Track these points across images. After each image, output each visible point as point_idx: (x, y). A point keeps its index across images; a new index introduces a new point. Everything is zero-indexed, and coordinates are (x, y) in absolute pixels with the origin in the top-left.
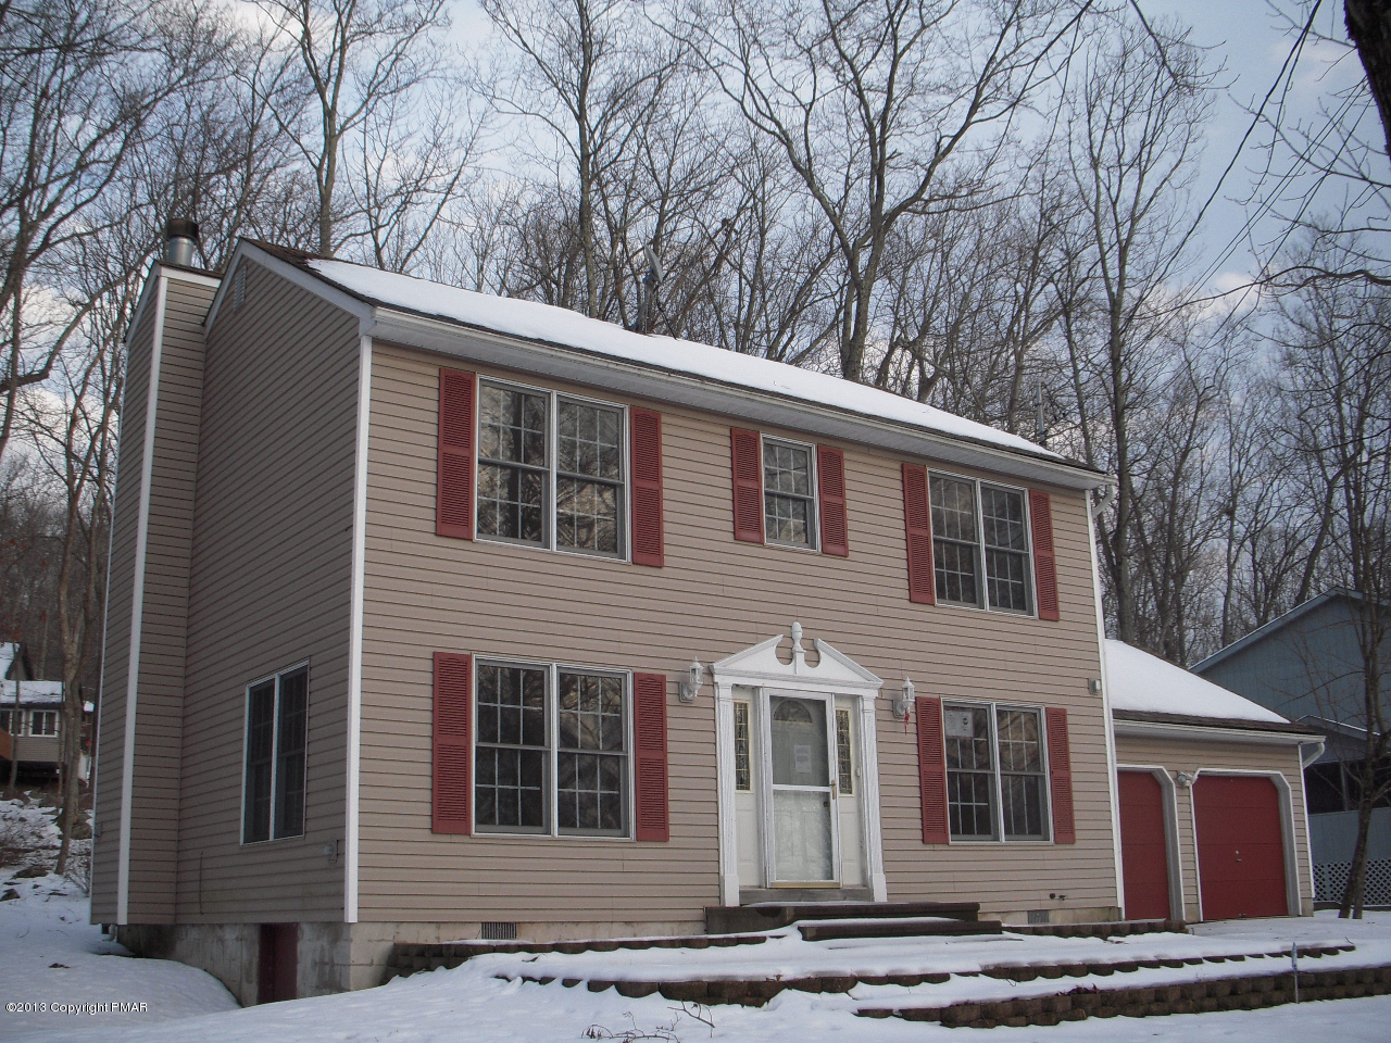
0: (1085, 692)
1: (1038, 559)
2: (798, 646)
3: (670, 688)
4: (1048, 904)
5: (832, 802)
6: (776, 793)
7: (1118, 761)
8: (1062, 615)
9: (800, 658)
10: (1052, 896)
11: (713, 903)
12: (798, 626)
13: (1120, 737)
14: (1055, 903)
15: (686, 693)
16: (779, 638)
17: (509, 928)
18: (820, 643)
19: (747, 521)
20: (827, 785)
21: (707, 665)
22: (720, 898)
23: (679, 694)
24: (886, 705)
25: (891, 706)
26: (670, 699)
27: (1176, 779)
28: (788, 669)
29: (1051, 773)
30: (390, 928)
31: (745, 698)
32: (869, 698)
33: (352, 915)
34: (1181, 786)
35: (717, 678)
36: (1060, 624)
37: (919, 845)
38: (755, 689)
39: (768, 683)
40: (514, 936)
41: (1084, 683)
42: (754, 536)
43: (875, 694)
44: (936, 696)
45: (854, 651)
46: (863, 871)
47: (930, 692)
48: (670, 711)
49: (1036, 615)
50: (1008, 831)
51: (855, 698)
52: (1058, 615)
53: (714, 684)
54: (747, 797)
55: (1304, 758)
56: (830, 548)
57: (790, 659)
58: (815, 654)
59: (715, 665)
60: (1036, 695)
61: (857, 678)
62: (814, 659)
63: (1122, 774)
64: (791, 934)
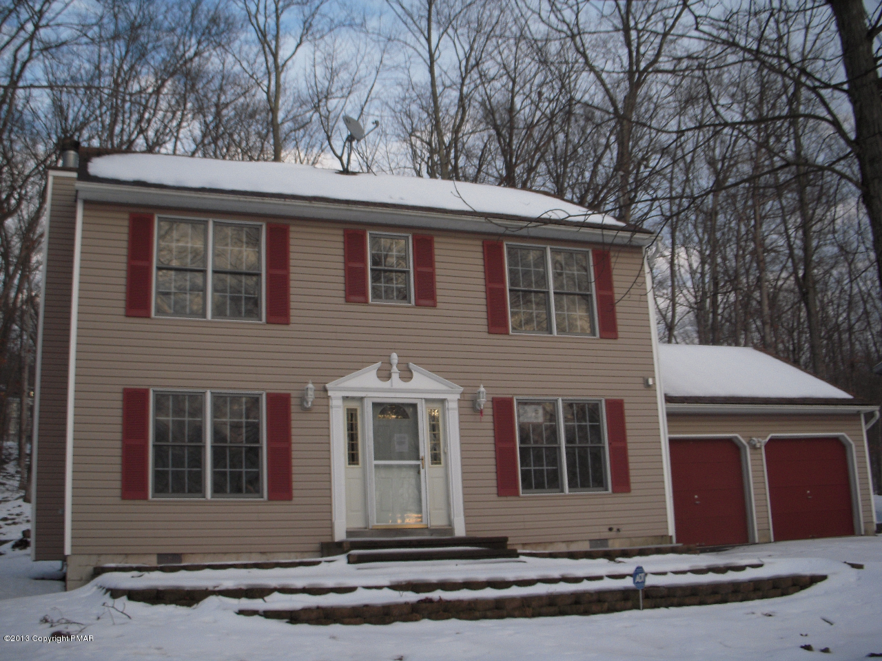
0: (642, 387)
1: (600, 298)
2: (395, 369)
3: (294, 401)
4: (607, 534)
5: (422, 471)
6: (377, 466)
7: (670, 432)
8: (620, 334)
9: (395, 376)
10: (611, 529)
11: (327, 539)
12: (394, 357)
13: (671, 416)
14: (613, 534)
15: (305, 404)
16: (378, 365)
17: (177, 557)
18: (412, 365)
19: (355, 289)
20: (418, 459)
21: (322, 385)
22: (332, 535)
23: (301, 405)
24: (468, 404)
25: (470, 406)
26: (294, 409)
27: (749, 443)
28: (387, 384)
29: (610, 444)
30: (94, 558)
31: (353, 405)
32: (453, 401)
33: (68, 551)
34: (754, 447)
35: (330, 393)
36: (619, 341)
37: (495, 497)
38: (361, 399)
39: (370, 394)
40: (180, 562)
41: (641, 380)
42: (361, 299)
43: (458, 397)
44: (510, 396)
45: (438, 369)
46: (449, 516)
47: (502, 393)
48: (294, 416)
49: (598, 335)
50: (570, 486)
51: (443, 401)
52: (617, 334)
53: (328, 397)
54: (356, 470)
55: (866, 422)
56: (422, 302)
57: (389, 377)
58: (408, 373)
59: (327, 385)
60: (596, 390)
61: (444, 388)
62: (407, 375)
63: (673, 442)
64: (341, 560)
